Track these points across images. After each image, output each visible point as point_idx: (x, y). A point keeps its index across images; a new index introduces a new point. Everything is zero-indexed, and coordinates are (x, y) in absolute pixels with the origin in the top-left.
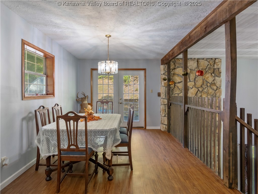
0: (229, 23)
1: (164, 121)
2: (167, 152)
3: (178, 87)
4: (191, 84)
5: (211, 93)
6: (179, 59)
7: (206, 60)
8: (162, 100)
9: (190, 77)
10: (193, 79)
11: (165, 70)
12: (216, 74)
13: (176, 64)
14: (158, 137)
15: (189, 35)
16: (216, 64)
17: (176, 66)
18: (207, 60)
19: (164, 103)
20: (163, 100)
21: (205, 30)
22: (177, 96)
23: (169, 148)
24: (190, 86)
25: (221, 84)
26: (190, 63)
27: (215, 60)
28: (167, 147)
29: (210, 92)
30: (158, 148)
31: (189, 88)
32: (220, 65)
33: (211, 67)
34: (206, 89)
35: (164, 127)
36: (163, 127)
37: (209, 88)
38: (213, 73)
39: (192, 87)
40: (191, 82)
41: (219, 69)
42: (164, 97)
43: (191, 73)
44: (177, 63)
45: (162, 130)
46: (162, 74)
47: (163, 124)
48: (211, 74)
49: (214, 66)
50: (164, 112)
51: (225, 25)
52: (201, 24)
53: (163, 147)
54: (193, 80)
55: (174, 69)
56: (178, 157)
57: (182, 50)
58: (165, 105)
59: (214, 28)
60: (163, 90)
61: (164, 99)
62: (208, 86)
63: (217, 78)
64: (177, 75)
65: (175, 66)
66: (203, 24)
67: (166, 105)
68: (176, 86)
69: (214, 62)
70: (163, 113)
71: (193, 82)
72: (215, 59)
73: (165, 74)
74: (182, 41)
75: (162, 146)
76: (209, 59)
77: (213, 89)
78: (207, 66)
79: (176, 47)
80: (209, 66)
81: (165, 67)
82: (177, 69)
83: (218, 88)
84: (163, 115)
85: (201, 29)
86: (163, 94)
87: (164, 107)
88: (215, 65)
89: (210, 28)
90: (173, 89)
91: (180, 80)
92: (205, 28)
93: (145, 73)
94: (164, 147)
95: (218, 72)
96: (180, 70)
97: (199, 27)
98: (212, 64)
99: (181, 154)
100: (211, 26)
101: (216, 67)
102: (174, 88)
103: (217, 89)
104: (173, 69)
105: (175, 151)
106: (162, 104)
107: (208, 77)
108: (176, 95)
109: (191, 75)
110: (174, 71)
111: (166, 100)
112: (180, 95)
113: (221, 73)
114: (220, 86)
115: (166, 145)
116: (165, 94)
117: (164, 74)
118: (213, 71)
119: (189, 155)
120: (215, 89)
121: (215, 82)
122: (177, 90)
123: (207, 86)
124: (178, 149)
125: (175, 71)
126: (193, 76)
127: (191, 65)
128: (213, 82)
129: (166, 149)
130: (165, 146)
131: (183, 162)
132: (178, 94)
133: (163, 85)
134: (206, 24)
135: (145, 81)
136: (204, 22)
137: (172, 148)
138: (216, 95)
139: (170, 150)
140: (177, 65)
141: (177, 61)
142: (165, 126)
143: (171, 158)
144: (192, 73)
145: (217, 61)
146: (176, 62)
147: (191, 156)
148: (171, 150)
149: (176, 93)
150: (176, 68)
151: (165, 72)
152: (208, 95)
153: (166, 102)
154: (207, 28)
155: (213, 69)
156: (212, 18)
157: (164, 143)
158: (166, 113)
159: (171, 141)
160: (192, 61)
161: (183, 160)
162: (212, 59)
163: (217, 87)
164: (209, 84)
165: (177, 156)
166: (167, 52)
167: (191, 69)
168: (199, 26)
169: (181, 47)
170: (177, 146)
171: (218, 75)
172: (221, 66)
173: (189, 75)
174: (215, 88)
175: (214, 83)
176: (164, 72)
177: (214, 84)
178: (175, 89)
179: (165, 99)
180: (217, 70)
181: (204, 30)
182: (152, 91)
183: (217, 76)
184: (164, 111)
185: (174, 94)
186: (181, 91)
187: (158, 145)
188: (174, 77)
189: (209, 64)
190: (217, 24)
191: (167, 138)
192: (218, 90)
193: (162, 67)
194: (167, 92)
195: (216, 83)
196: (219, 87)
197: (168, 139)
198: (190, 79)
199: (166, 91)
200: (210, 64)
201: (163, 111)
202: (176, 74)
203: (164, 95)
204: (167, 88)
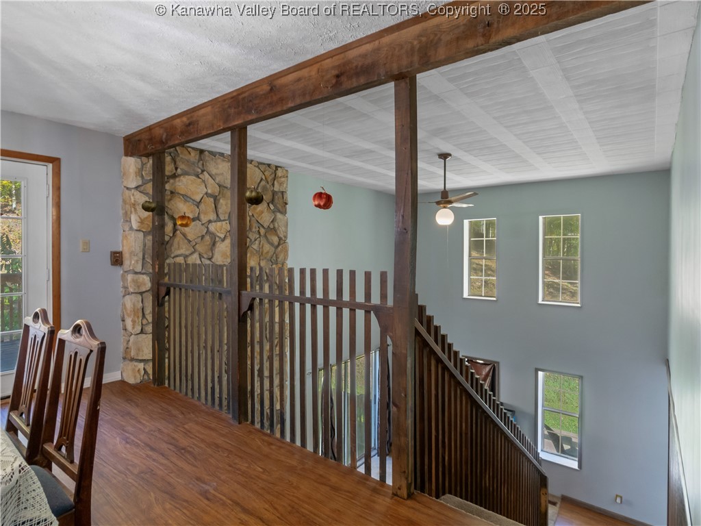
0: (407, 83)
1: (139, 350)
2: (195, 458)
3: (184, 235)
4: (222, 226)
5: (268, 252)
6: (189, 149)
7: (258, 167)
8: (130, 277)
9: (219, 206)
10: (226, 213)
11: (142, 176)
12: (278, 205)
13: (178, 163)
14: (129, 414)
15: (271, 80)
16: (278, 181)
17: (179, 170)
18: (260, 166)
19: (139, 287)
20: (137, 276)
21: (337, 82)
22: (183, 262)
23: (194, 444)
24: (219, 234)
25: (286, 232)
26: (220, 166)
27: (275, 171)
28: (184, 442)
29: (265, 251)
30: (154, 460)
31: (217, 239)
32: (285, 185)
33: (268, 186)
34: (257, 242)
35: (139, 370)
36: (133, 370)
37: (263, 241)
38: (273, 204)
39: (222, 236)
40: (220, 221)
41: (282, 193)
42: (139, 268)
43: (221, 196)
44: (182, 158)
45: (131, 381)
46: (128, 188)
47: (132, 360)
48: (268, 204)
49: (273, 185)
50: (138, 317)
51: (396, 86)
52: (321, 61)
53: (171, 447)
54: (227, 218)
55: (174, 176)
56: (243, 466)
57: (236, 123)
58: (141, 293)
59: (367, 84)
60: (133, 243)
61: (140, 273)
62: (262, 234)
63: (279, 216)
64: (183, 195)
65: (176, 169)
66: (328, 63)
67: (144, 295)
68: (178, 232)
69: (273, 176)
70: (134, 322)
71: (228, 222)
72: (277, 167)
73: (142, 188)
74: (239, 95)
75: (164, 446)
76: (264, 164)
77: (272, 244)
78: (260, 182)
79: (209, 109)
80: (263, 183)
81: (143, 164)
82: (182, 178)
83: (282, 242)
84: (133, 328)
85: (323, 77)
86: (136, 258)
87: (138, 301)
88: (275, 182)
89: (354, 80)
90: (171, 242)
91: (192, 212)
92: (338, 76)
93: (57, 174)
94: (176, 446)
95: (281, 201)
96: (190, 182)
97: (315, 68)
98: (270, 178)
99: (243, 449)
100: (357, 74)
101: (276, 188)
102: (171, 237)
103: (279, 244)
104: (169, 177)
105: (217, 446)
106: (131, 290)
107: (262, 212)
108: (180, 260)
109: (221, 201)
110: (173, 184)
111: (145, 277)
112: (190, 260)
113: (286, 204)
114: (286, 237)
115: (175, 436)
116: (144, 258)
117: (137, 188)
118: (272, 197)
119: (265, 444)
120: (276, 243)
121: (276, 225)
122: (181, 243)
123: (258, 236)
124: (223, 435)
125: (177, 183)
126: (226, 205)
127: (223, 174)
128: (272, 226)
129: (183, 449)
130: (173, 438)
131: (264, 477)
132: (186, 257)
133: (135, 225)
134: (339, 66)
135: (58, 205)
136: (332, 57)
137: (203, 441)
138: (277, 258)
139: (199, 447)
140: (182, 166)
141: (182, 153)
142: (141, 366)
143: (223, 477)
144: (224, 196)
145: (279, 173)
146: (178, 155)
147: (272, 444)
148: (203, 446)
149: (179, 252)
150: (179, 176)
151: (144, 184)
152: (261, 258)
153: (145, 284)
154: (343, 79)
155: (270, 192)
156: (364, 56)
157: (165, 431)
158: (145, 322)
159: (183, 413)
160: (224, 161)
161: (261, 470)
162: (269, 165)
163: (280, 239)
164: (262, 231)
165: (237, 461)
166: (164, 115)
167: (222, 183)
168: (312, 65)
169: (232, 111)
170: (213, 425)
171: (281, 210)
172: (287, 187)
173: (217, 201)
174: (275, 240)
175: (274, 227)
176: (140, 183)
177: (274, 230)
178: (176, 240)
179: (143, 274)
180: (280, 195)
181: (334, 81)
182: (87, 244)
183: (280, 212)
184: (141, 315)
185: (172, 256)
186: (193, 247)
187: (148, 445)
188: (172, 202)
189: (264, 178)
190: (379, 75)
191: (163, 404)
192: (281, 247)
193: (131, 163)
194: (150, 252)
195: (278, 228)
196: (283, 238)
197: (170, 408)
198: (219, 213)
199: (145, 245)
200: (266, 178)
201: (135, 315)
202: (179, 193)
203: (137, 261)
204: (150, 237)
